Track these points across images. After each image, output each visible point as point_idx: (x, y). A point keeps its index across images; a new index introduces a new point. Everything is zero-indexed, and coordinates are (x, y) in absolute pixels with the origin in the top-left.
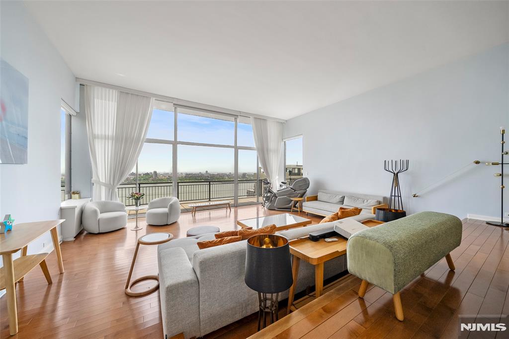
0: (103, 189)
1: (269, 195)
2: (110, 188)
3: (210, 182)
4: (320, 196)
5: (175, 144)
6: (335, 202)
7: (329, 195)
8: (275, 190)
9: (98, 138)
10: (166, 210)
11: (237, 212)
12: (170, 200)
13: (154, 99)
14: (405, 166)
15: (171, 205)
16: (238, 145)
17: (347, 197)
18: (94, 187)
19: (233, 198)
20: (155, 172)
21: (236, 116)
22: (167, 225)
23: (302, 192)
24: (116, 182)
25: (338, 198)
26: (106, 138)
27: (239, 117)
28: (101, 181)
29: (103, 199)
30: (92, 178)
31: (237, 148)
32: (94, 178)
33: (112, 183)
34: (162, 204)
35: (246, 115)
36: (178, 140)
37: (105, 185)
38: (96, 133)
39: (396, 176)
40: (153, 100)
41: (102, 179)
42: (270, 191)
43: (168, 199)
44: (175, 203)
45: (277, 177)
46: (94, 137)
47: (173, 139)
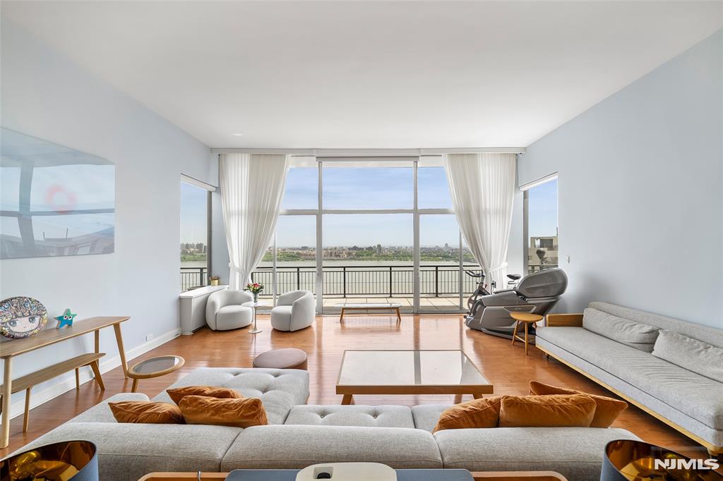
0: (238, 274)
2: (244, 275)
4: (590, 317)
5: (319, 213)
6: (626, 341)
7: (615, 318)
9: (232, 215)
11: (419, 323)
13: (290, 155)
16: (419, 208)
17: (666, 333)
19: (412, 296)
20: (379, 246)
21: (415, 158)
22: (289, 332)
23: (545, 301)
25: (638, 332)
26: (239, 214)
27: (420, 158)
29: (237, 287)
30: (229, 262)
31: (417, 212)
33: (245, 269)
35: (433, 153)
37: (239, 270)
38: (231, 210)
40: (289, 158)
41: (237, 265)
42: (481, 292)
46: (229, 214)
47: (317, 208)
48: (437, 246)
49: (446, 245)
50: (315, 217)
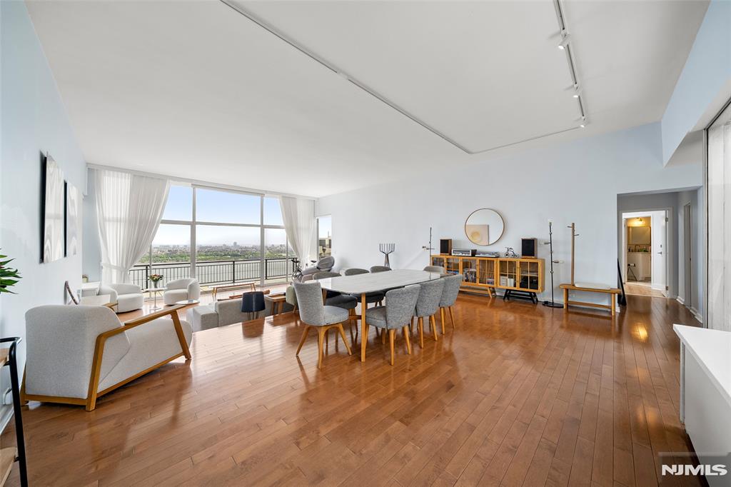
0: (115, 272)
1: (298, 274)
2: (124, 271)
3: (234, 262)
5: (193, 224)
8: (304, 269)
9: (109, 221)
10: (186, 291)
12: (189, 281)
13: (171, 181)
14: (392, 248)
15: (191, 286)
16: (264, 224)
18: (103, 270)
19: (259, 279)
21: (262, 195)
24: (129, 265)
26: (118, 220)
27: (265, 196)
28: (112, 263)
29: (115, 282)
30: (101, 261)
31: (263, 227)
32: (103, 261)
33: (124, 266)
34: (181, 284)
35: (273, 193)
36: (197, 221)
37: (116, 268)
38: (107, 216)
39: (387, 256)
40: (169, 182)
41: (114, 262)
42: (299, 271)
43: (186, 280)
44: (195, 283)
45: (309, 256)
46: (104, 220)
47: (191, 220)
48: (225, 245)
49: (235, 243)
50: (189, 227)
